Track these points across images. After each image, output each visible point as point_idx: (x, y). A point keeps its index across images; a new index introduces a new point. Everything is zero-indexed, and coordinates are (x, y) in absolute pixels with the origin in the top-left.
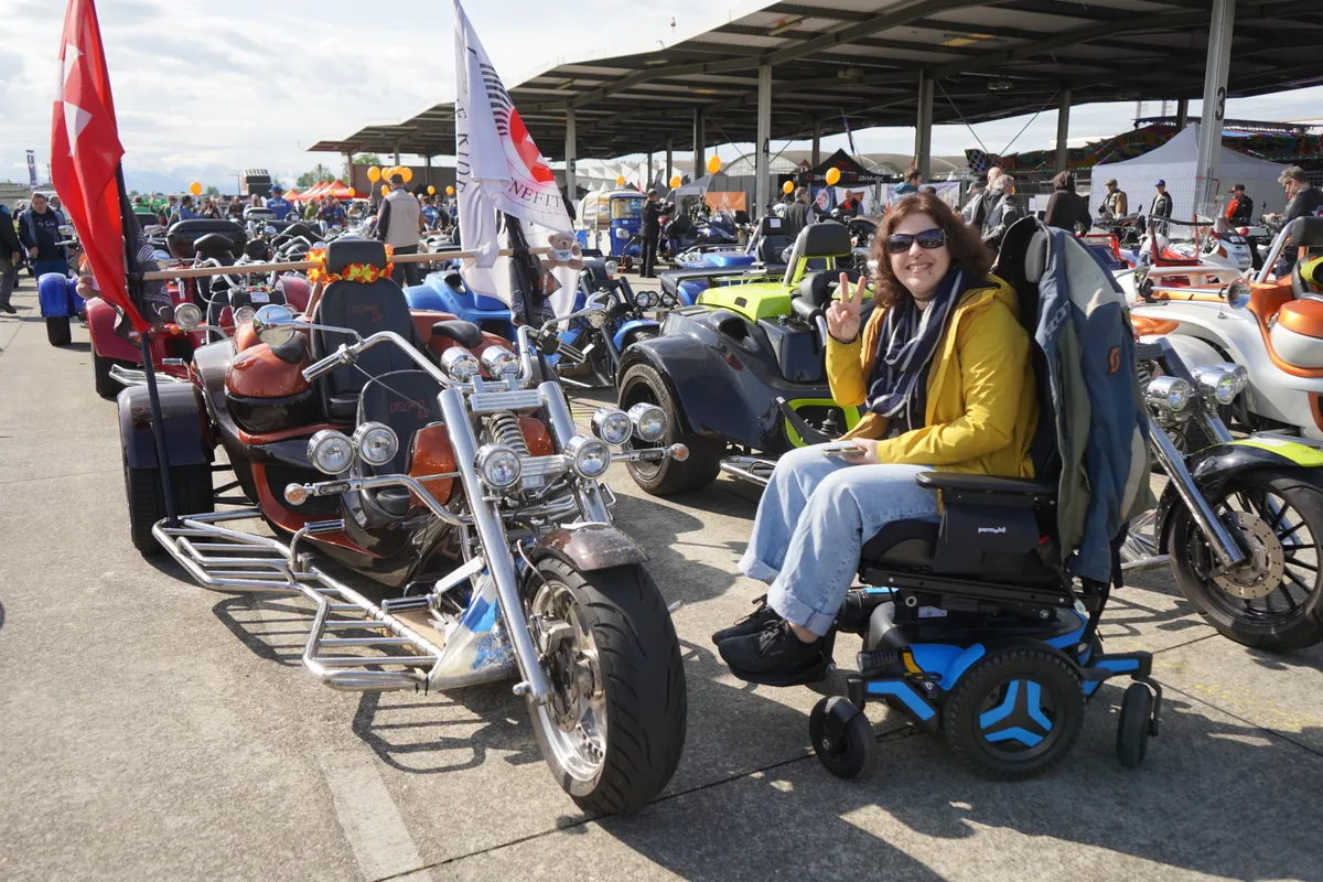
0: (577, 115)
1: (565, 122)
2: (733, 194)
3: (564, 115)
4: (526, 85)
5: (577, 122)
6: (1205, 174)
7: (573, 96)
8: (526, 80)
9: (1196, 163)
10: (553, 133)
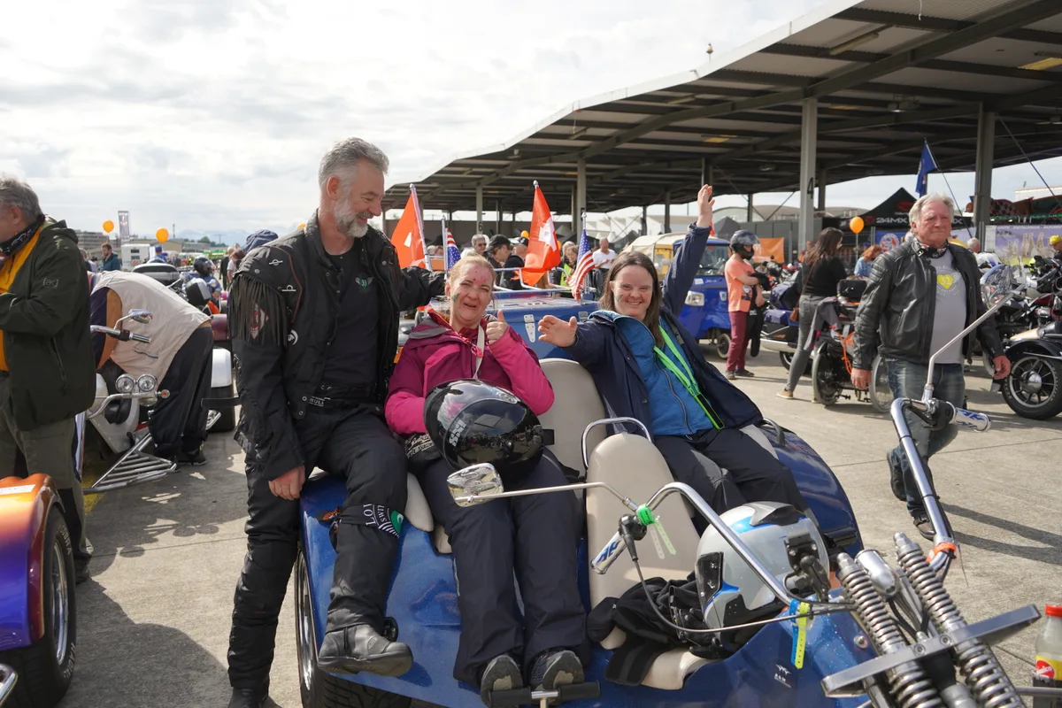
0: (588, 170)
1: (576, 176)
2: (767, 241)
3: (575, 169)
4: (537, 135)
5: (587, 177)
7: (584, 148)
8: (539, 129)
10: (559, 188)
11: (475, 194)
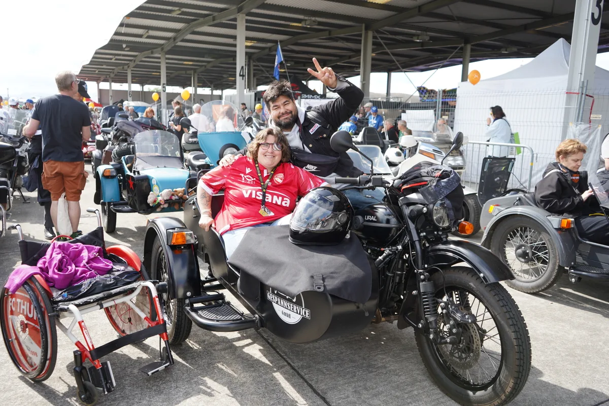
6: (576, 88)
9: (566, 77)
11: (127, 73)
